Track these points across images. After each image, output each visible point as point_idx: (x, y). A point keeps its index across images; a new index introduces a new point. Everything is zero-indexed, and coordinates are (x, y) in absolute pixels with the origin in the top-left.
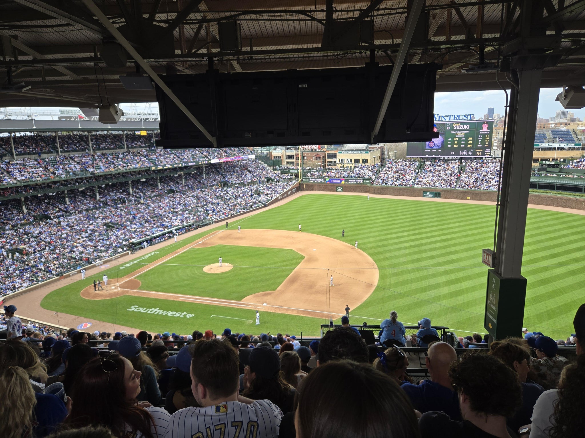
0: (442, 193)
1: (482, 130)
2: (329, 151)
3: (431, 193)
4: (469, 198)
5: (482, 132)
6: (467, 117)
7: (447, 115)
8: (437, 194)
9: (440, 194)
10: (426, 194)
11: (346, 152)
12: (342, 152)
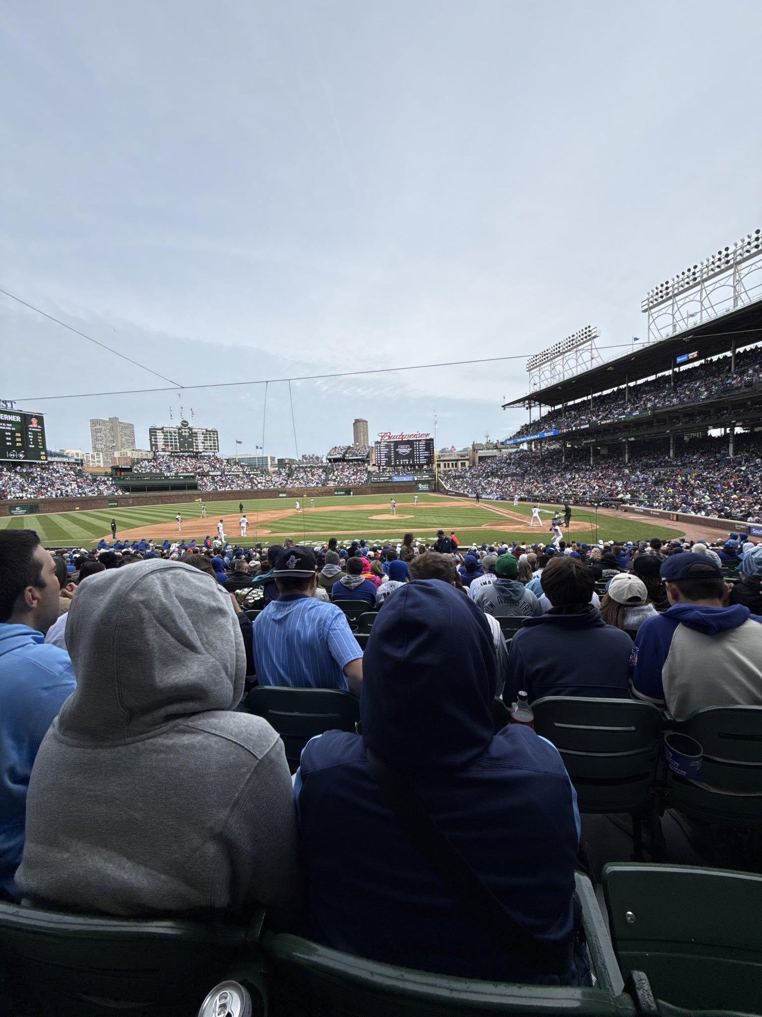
0: (41, 505)
1: (31, 426)
3: (22, 507)
4: (78, 508)
5: (32, 428)
6: (7, 405)
10: (15, 510)
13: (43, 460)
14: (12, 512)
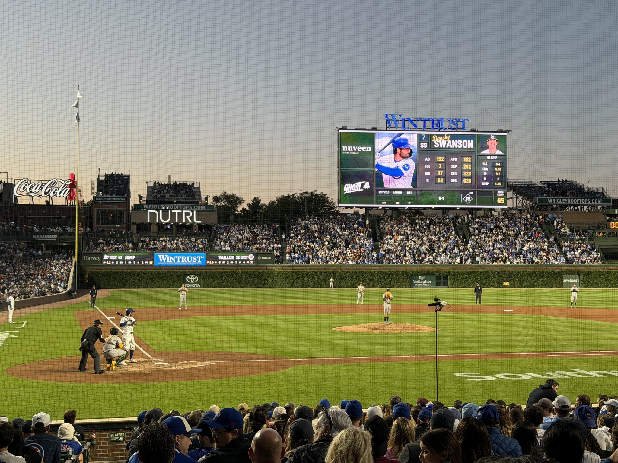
13: (501, 204)
14: (414, 281)
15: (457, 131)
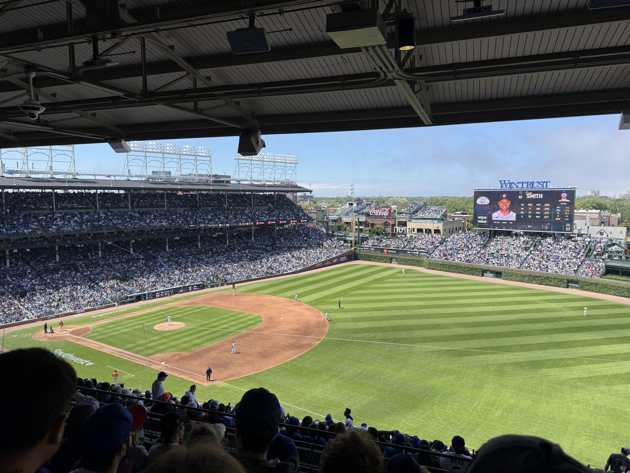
2: (399, 218)
7: (519, 181)
8: (498, 274)
9: (501, 274)
11: (417, 221)
12: (413, 220)
15: (543, 189)
